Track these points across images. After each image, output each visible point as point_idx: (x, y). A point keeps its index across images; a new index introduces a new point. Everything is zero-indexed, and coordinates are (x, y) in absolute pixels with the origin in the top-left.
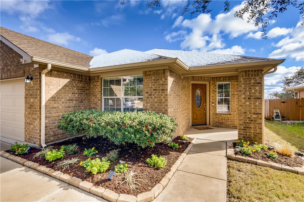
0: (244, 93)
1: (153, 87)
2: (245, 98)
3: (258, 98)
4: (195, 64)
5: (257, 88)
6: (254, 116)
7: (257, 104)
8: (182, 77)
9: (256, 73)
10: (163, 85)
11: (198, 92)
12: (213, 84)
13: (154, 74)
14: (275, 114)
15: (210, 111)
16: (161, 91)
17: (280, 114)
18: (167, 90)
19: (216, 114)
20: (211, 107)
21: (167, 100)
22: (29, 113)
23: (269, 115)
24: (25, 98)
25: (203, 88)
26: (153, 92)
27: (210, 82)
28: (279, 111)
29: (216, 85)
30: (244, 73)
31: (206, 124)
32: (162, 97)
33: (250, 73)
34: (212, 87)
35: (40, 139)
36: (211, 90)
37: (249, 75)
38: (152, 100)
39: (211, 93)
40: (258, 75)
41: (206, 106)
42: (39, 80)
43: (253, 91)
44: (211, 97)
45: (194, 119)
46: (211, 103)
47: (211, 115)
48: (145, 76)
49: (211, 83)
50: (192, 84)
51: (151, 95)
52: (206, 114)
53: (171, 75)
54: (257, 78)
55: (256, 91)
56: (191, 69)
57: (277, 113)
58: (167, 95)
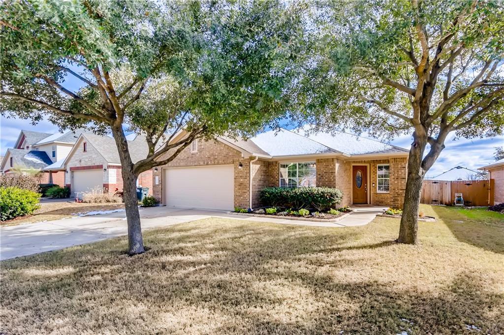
0: (394, 175)
1: (324, 170)
2: (394, 179)
3: (403, 178)
4: (356, 152)
5: (403, 171)
6: (401, 191)
7: (403, 182)
8: (345, 161)
9: (402, 160)
10: (332, 169)
11: (359, 173)
12: (373, 166)
13: (325, 162)
14: (456, 198)
15: (370, 191)
16: (330, 174)
17: (462, 199)
18: (335, 173)
19: (377, 194)
20: (371, 187)
21: (335, 180)
22: (239, 189)
23: (450, 200)
24: (235, 179)
25: (364, 169)
26: (325, 174)
27: (370, 165)
28: (461, 195)
29: (376, 167)
30: (393, 160)
31: (367, 204)
32: (331, 178)
33: (398, 160)
34: (372, 168)
35: (249, 205)
36: (372, 171)
37: (397, 161)
38: (323, 180)
39: (371, 174)
40: (403, 162)
41: (366, 186)
42: (248, 167)
43: (400, 173)
44: (371, 178)
45: (355, 198)
46: (371, 184)
47: (371, 195)
48: (318, 162)
49: (372, 165)
50: (353, 166)
51: (322, 176)
52: (366, 193)
53: (337, 162)
54: (403, 164)
55: (402, 173)
56: (353, 156)
57: (458, 197)
58: (335, 176)
